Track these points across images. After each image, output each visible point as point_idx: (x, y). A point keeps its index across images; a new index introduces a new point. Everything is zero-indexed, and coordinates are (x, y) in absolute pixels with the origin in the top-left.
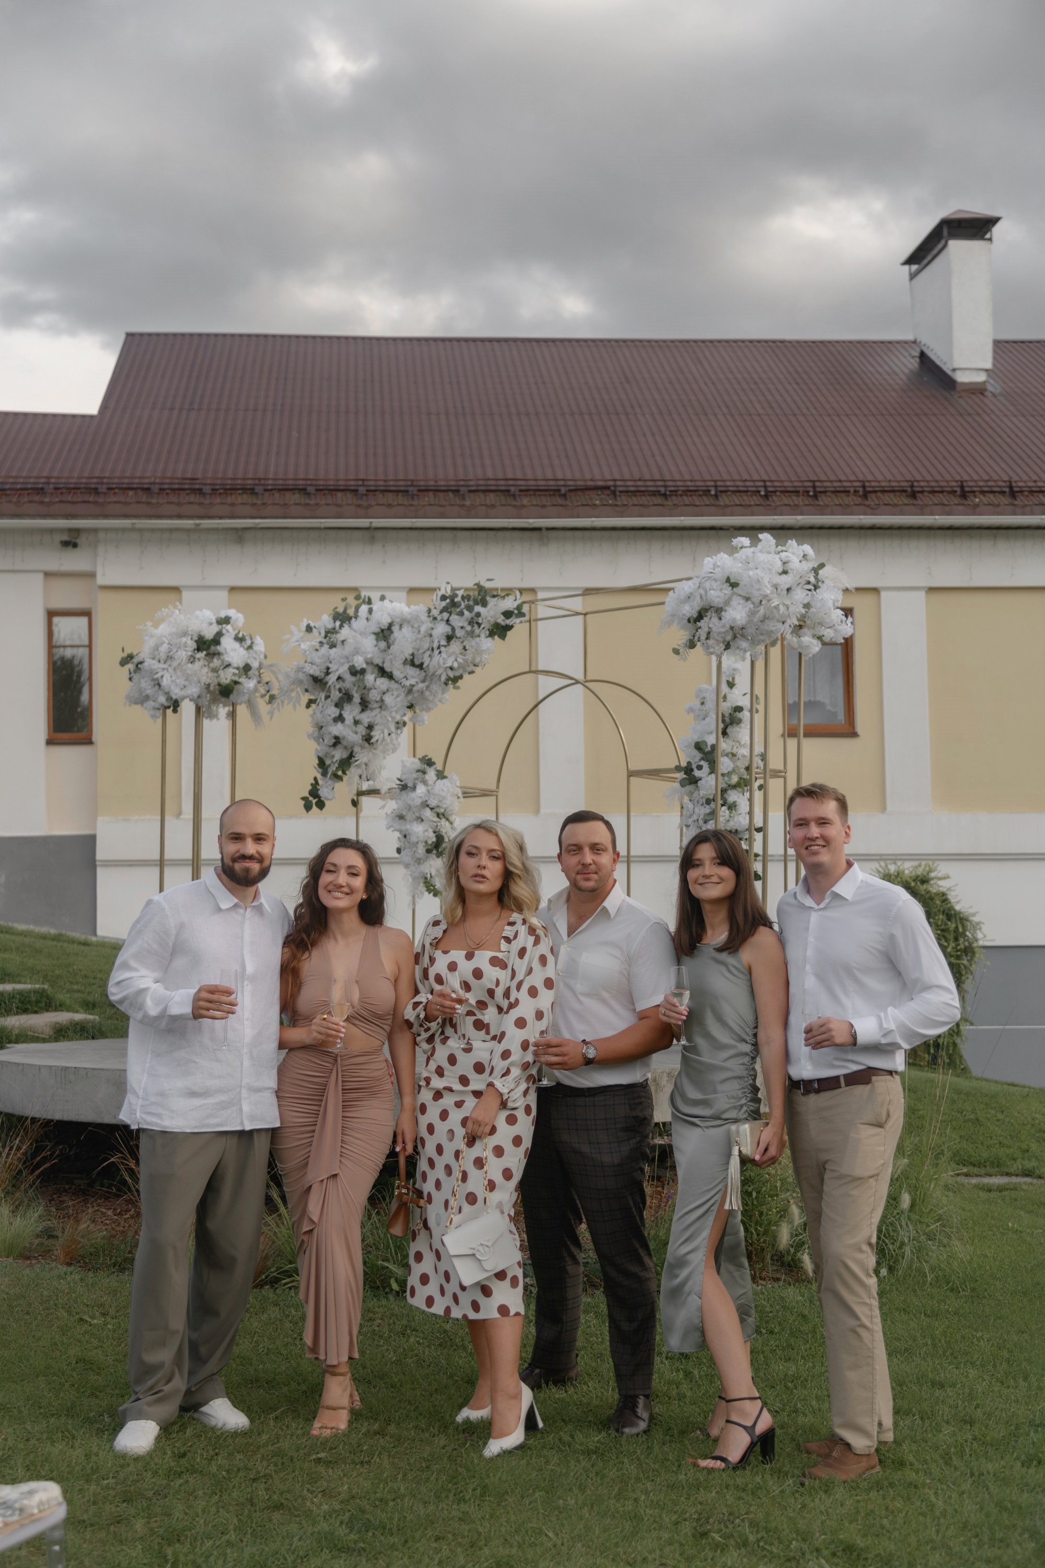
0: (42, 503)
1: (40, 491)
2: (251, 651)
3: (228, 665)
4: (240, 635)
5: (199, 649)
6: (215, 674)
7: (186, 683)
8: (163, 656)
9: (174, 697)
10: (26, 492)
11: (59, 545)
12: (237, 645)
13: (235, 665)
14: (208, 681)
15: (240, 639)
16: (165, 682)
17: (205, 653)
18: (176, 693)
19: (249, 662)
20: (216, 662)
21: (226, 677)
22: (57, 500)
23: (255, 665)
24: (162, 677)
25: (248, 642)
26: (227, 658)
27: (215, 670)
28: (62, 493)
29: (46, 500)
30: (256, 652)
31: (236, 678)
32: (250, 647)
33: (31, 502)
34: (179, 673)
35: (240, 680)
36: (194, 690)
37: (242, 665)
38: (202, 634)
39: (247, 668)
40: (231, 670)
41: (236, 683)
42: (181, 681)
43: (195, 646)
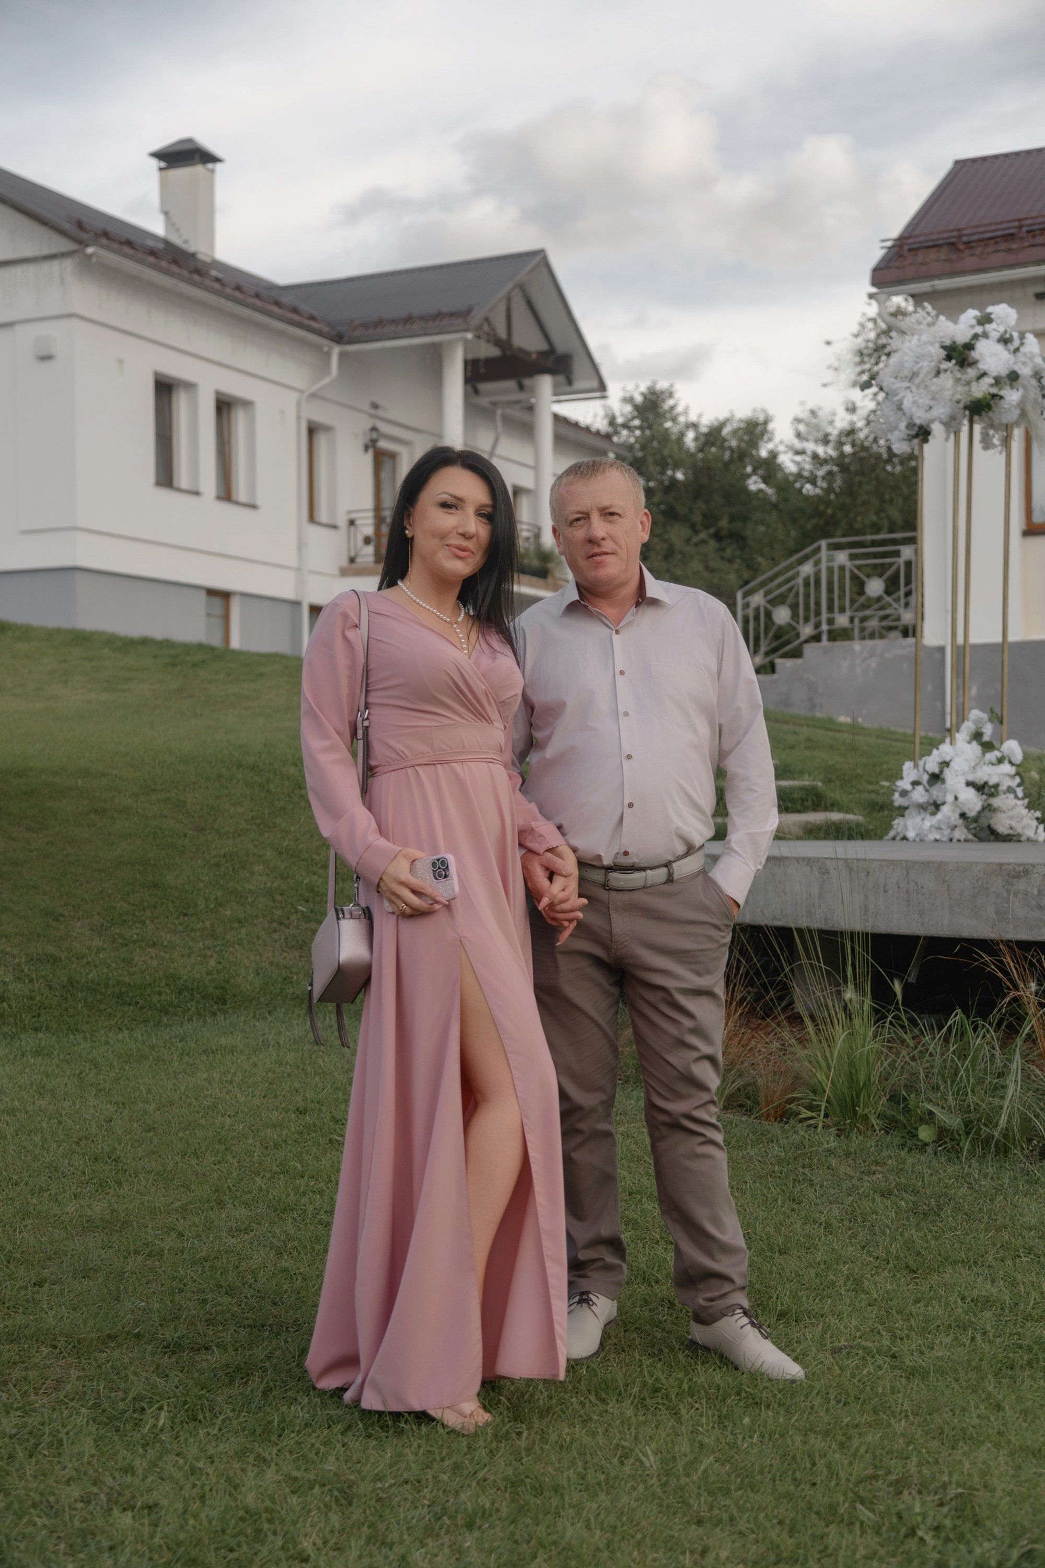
0: (1010, 250)
1: (1010, 237)
2: (1018, 354)
3: (984, 374)
4: (1007, 336)
5: (949, 358)
6: (967, 388)
7: (931, 403)
8: (906, 372)
9: (918, 422)
10: (992, 241)
11: (1033, 299)
12: (1000, 348)
13: (994, 374)
14: (958, 397)
15: (1005, 340)
16: (906, 404)
17: (953, 361)
18: (920, 417)
19: (1016, 368)
20: (971, 372)
21: (980, 390)
22: (1027, 244)
23: (1025, 371)
24: (904, 397)
25: (1016, 343)
26: (982, 366)
27: (968, 383)
28: (1034, 236)
29: (1014, 246)
30: (1025, 354)
31: (994, 390)
32: (1017, 350)
33: (997, 251)
34: (922, 391)
35: (1002, 393)
36: (942, 411)
37: (1004, 372)
38: (955, 339)
39: (1013, 377)
40: (988, 380)
41: (994, 396)
42: (925, 401)
43: (943, 353)
